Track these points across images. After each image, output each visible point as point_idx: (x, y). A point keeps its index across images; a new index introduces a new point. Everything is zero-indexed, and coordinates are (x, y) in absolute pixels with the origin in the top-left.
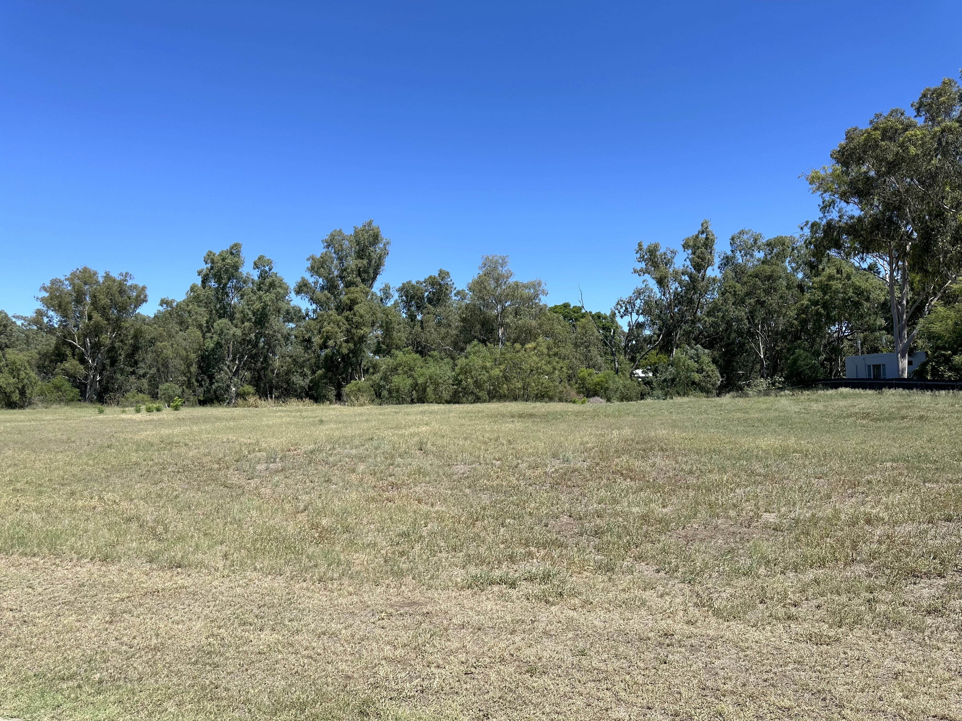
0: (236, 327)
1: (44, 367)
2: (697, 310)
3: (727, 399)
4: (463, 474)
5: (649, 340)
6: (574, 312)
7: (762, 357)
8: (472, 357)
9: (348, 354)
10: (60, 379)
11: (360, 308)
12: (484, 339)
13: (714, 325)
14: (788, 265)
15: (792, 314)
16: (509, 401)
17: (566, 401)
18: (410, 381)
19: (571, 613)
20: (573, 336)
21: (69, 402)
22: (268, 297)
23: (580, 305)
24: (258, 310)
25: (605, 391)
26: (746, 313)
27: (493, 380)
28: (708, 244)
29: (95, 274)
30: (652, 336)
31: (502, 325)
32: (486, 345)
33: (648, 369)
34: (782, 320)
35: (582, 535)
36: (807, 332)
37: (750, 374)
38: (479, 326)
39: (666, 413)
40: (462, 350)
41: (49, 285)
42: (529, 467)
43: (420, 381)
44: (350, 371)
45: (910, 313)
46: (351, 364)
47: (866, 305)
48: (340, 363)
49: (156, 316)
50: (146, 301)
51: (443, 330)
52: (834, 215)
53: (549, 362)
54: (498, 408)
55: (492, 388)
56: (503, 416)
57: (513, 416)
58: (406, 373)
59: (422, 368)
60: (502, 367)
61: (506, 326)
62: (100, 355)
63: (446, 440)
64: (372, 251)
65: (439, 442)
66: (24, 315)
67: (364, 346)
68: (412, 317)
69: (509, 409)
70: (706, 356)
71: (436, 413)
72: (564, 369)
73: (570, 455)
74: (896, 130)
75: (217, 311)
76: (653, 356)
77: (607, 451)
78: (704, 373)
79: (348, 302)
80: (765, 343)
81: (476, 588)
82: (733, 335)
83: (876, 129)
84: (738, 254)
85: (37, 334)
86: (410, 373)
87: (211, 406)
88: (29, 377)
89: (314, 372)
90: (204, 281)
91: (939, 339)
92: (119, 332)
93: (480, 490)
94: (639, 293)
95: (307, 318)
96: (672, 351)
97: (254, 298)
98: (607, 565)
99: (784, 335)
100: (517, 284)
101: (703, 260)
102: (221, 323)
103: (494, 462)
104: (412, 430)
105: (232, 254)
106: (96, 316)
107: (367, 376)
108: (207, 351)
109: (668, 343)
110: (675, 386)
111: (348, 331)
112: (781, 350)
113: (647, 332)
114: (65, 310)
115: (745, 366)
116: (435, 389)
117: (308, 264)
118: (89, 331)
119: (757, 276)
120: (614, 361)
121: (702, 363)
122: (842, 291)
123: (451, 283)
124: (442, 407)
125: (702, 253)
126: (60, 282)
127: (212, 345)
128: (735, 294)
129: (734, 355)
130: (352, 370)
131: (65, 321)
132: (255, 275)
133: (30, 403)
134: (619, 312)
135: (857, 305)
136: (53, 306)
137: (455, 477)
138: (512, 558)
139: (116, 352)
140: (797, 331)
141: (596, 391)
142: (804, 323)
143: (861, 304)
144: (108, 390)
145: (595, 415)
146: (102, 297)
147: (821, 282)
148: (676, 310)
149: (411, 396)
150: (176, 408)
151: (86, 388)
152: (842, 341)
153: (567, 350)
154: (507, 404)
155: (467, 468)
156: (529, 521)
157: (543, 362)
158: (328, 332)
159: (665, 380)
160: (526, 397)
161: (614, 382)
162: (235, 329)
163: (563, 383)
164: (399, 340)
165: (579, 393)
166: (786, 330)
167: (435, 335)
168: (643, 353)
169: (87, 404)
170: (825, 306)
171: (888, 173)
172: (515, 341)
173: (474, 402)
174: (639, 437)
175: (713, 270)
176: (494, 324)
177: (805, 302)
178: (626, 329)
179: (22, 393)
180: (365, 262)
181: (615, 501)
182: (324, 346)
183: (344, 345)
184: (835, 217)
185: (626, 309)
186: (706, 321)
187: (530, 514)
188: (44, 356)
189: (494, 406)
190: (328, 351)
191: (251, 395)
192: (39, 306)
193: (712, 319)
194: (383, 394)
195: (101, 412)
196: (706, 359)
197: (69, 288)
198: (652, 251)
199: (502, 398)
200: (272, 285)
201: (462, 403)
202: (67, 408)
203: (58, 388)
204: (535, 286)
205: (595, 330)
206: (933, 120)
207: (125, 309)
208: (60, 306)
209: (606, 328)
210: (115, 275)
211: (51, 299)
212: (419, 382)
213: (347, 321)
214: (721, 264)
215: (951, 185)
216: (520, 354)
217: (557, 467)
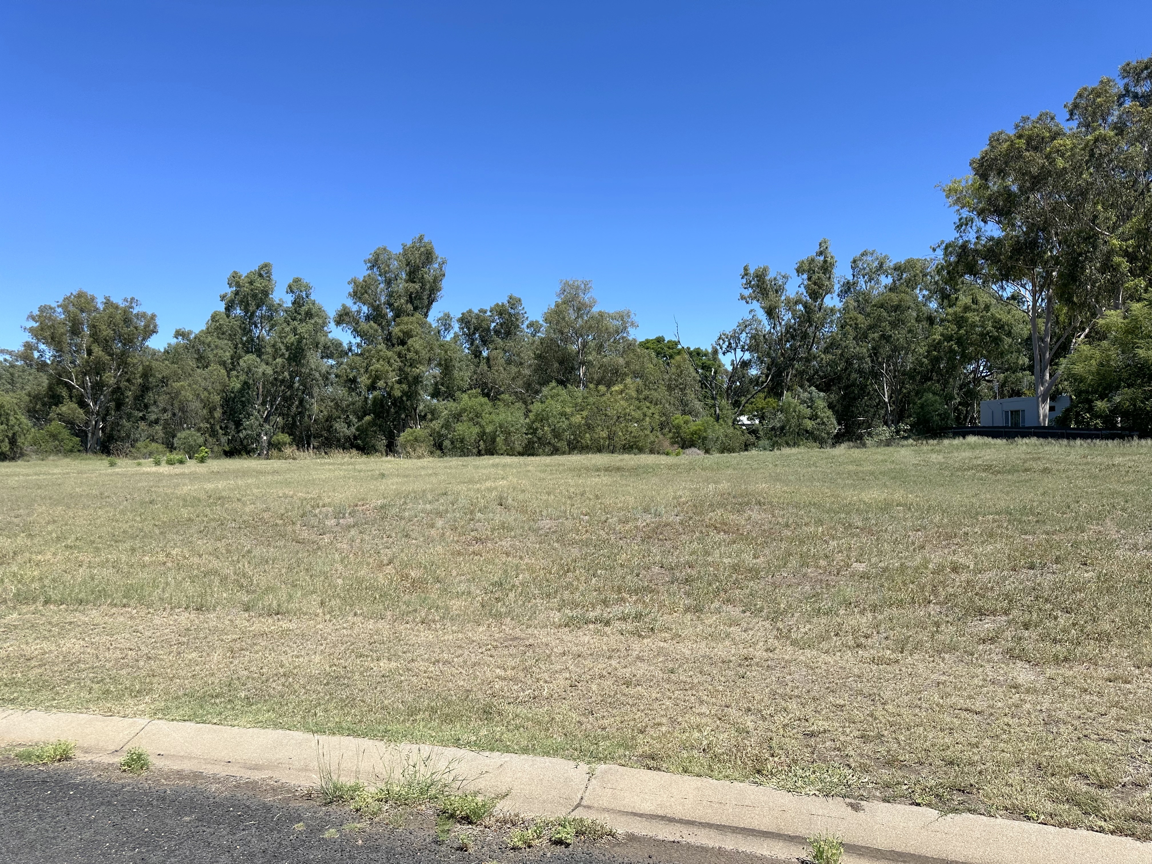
0: (267, 364)
1: (36, 412)
2: (812, 345)
3: (842, 450)
4: (550, 529)
5: (756, 381)
6: (669, 348)
7: (887, 400)
8: (549, 401)
9: (402, 397)
10: (56, 426)
11: (415, 343)
12: (562, 380)
13: (832, 364)
14: (920, 294)
15: (921, 351)
16: (593, 453)
17: (658, 453)
18: (476, 430)
19: (662, 644)
20: (667, 377)
21: (70, 452)
22: (303, 329)
23: (677, 340)
24: (292, 344)
25: (703, 441)
26: (868, 350)
27: (573, 429)
28: (826, 268)
29: (93, 299)
30: (759, 377)
31: (583, 363)
32: (566, 387)
33: (755, 416)
34: (910, 358)
35: (673, 583)
36: (939, 372)
37: (872, 420)
38: (556, 365)
39: (771, 466)
40: (537, 392)
41: (38, 313)
42: (620, 521)
43: (489, 429)
44: (403, 416)
45: (1054, 351)
46: (405, 409)
47: (1008, 340)
48: (390, 407)
49: (167, 352)
50: (156, 332)
51: (514, 369)
52: (971, 236)
53: (639, 408)
54: (580, 461)
55: (572, 437)
56: (587, 469)
57: (598, 470)
58: (471, 419)
59: (490, 414)
60: (585, 413)
61: (589, 364)
62: (102, 397)
63: (528, 495)
64: (426, 273)
65: (521, 497)
66: (10, 349)
67: (420, 388)
68: (477, 354)
69: (593, 462)
70: (820, 399)
71: (511, 466)
72: (656, 416)
73: (662, 509)
74: (1043, 138)
75: (244, 344)
76: (760, 401)
77: (702, 506)
78: (819, 420)
79: (401, 335)
80: (890, 384)
81: (573, 627)
82: (854, 375)
83: (1020, 137)
84: (862, 282)
85: (24, 371)
86: (476, 420)
87: (240, 458)
88: (21, 423)
89: (360, 419)
90: (228, 309)
91: (1081, 382)
92: (125, 370)
93: (569, 544)
94: (744, 326)
95: (350, 354)
96: (782, 394)
97: (287, 329)
98: (696, 607)
99: (911, 375)
100: (601, 315)
101: (820, 288)
102: (248, 360)
103: (582, 517)
104: (488, 484)
105: (260, 275)
106: (97, 350)
107: (424, 423)
108: (233, 392)
109: (778, 384)
110: (785, 435)
111: (400, 369)
112: (909, 393)
113: (754, 372)
114: (59, 342)
115: (866, 412)
116: (506, 440)
117: (350, 289)
118: (88, 368)
119: (882, 306)
120: (714, 406)
121: (817, 408)
122: (979, 324)
123: (523, 312)
124: (515, 460)
125: (819, 278)
126: (51, 308)
127: (239, 386)
128: (856, 327)
129: (855, 399)
130: (407, 416)
131: (60, 356)
132: (288, 300)
133: (22, 455)
134: (721, 348)
135: (996, 340)
136: (45, 338)
137: (541, 532)
138: (605, 602)
139: (122, 394)
140: (928, 371)
141: (693, 441)
142: (936, 361)
143: (1001, 340)
144: (113, 438)
145: (691, 468)
146: (104, 327)
147: (955, 313)
148: (788, 345)
149: (478, 447)
150: (202, 460)
151: (87, 436)
152: (979, 382)
153: (661, 393)
154: (590, 456)
155: (553, 523)
156: (620, 571)
157: (632, 407)
158: (377, 371)
159: (773, 429)
160: (611, 448)
161: (714, 431)
162: (265, 366)
163: (654, 432)
164: (462, 380)
165: (673, 443)
166: (915, 370)
167: (504, 375)
168: (749, 396)
169: (90, 455)
170: (960, 342)
171: (1032, 189)
172: (598, 383)
173: (552, 454)
174: (736, 491)
175: (832, 298)
176: (575, 362)
177: (937, 337)
178: (730, 368)
179: (13, 442)
180: (417, 286)
181: (707, 553)
182: (372, 387)
183: (397, 386)
184: (971, 239)
185: (730, 344)
186: (822, 359)
187: (622, 565)
188: (35, 398)
189: (576, 459)
190: (375, 393)
191: (288, 446)
192: (28, 337)
193: (830, 356)
194: (445, 444)
195: (112, 464)
196: (821, 404)
197: (63, 316)
198: (760, 276)
199: (584, 449)
200: (309, 315)
201: (537, 455)
202: (67, 460)
203: (54, 436)
204: (623, 317)
205: (692, 370)
206: (1088, 126)
207: (131, 341)
208: (53, 338)
209: (706, 367)
210: (118, 300)
211: (42, 329)
212: (487, 431)
213: (399, 357)
214: (841, 291)
215: (1103, 204)
216: (605, 398)
217: (648, 521)
